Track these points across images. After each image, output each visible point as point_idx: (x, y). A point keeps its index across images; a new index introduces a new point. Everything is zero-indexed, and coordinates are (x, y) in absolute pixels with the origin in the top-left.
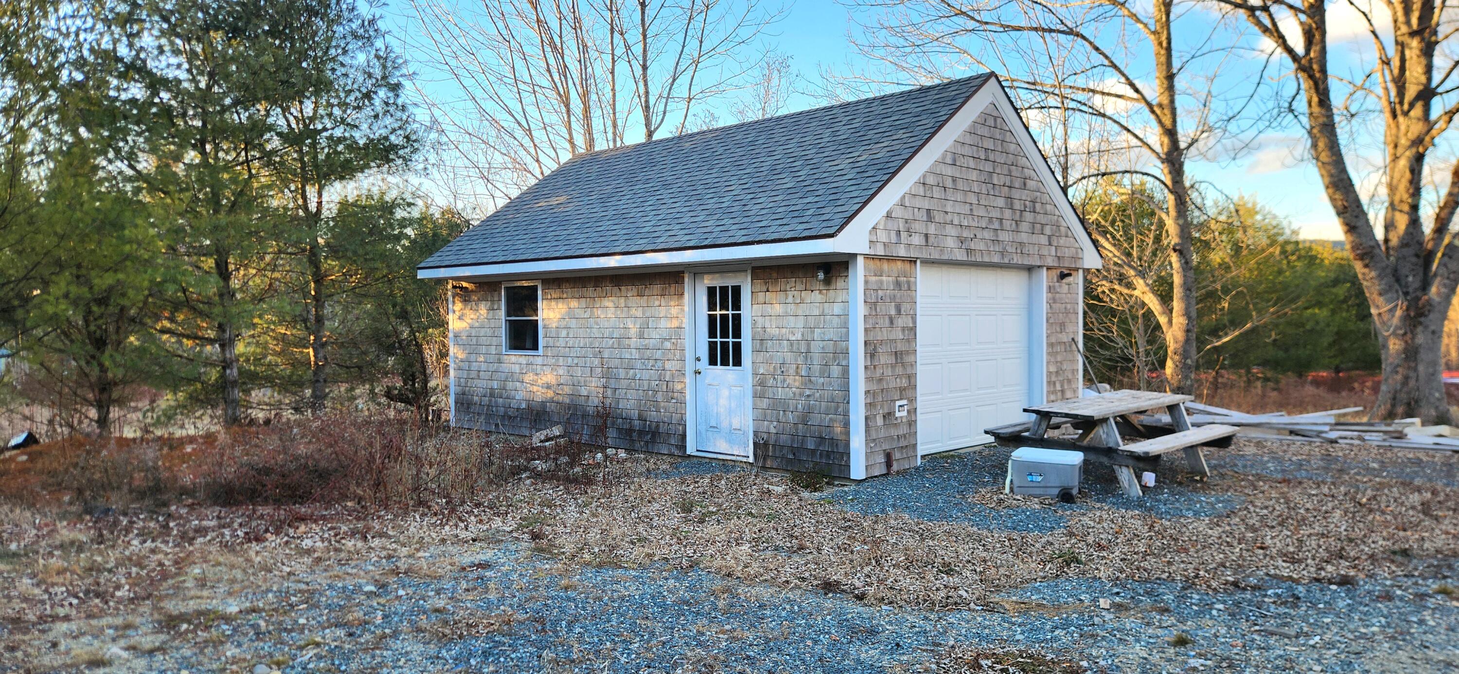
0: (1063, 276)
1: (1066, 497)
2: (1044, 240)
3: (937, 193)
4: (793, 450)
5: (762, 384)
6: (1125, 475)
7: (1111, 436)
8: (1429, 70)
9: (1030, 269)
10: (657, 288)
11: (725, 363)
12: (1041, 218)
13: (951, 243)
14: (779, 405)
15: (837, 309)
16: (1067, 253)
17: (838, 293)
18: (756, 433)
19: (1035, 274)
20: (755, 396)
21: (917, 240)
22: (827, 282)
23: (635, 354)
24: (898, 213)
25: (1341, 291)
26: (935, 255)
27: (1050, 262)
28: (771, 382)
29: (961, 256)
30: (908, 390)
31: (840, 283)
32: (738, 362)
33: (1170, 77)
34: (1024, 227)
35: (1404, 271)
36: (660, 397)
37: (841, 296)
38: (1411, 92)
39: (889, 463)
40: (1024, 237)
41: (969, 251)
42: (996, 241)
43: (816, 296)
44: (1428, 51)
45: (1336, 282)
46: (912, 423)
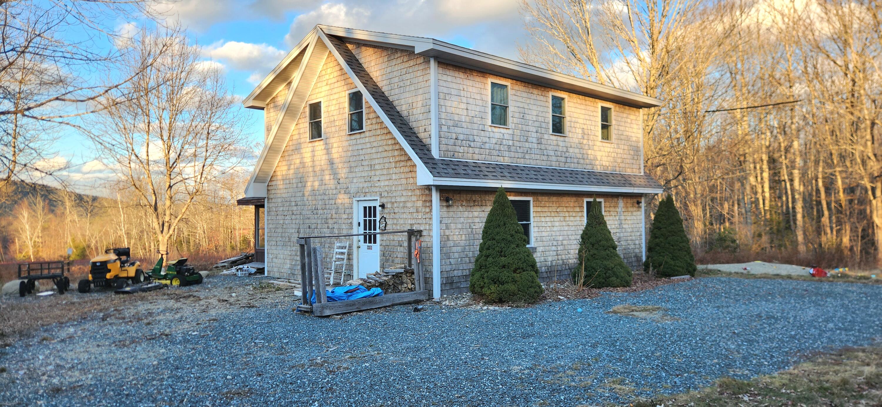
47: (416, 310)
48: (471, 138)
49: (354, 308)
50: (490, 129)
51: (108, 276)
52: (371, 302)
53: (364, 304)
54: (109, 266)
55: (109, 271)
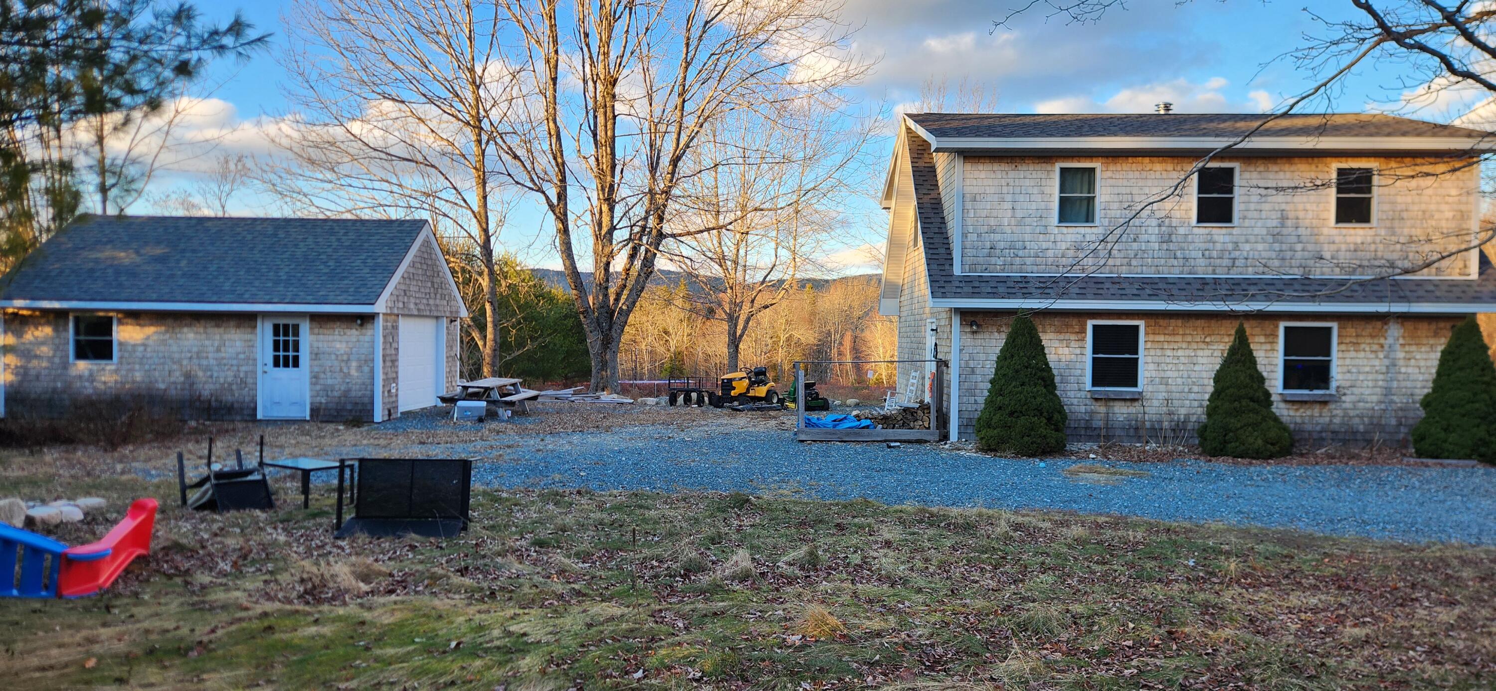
0: (452, 321)
1: (481, 420)
2: (445, 303)
3: (408, 282)
4: (338, 411)
5: (316, 377)
6: (501, 411)
7: (495, 395)
8: (612, 217)
9: (437, 318)
10: (232, 323)
11: (286, 365)
12: (445, 292)
13: (412, 306)
14: (326, 389)
15: (367, 338)
16: (454, 309)
17: (368, 332)
18: (311, 404)
19: (440, 321)
20: (311, 384)
21: (401, 305)
22: (362, 325)
23: (214, 362)
24: (395, 293)
25: (570, 322)
26: (407, 312)
27: (448, 314)
28: (322, 376)
29: (416, 313)
30: (395, 379)
31: (369, 326)
32: (296, 364)
33: (485, 198)
34: (438, 296)
35: (601, 320)
36: (234, 387)
37: (369, 332)
38: (605, 230)
39: (390, 415)
40: (438, 302)
41: (419, 310)
42: (428, 305)
43: (354, 332)
44: (612, 209)
45: (566, 317)
46: (397, 396)
47: (889, 447)
48: (1019, 245)
49: (834, 437)
50: (1056, 230)
51: (733, 393)
52: (856, 434)
53: (848, 435)
54: (734, 384)
55: (734, 388)
